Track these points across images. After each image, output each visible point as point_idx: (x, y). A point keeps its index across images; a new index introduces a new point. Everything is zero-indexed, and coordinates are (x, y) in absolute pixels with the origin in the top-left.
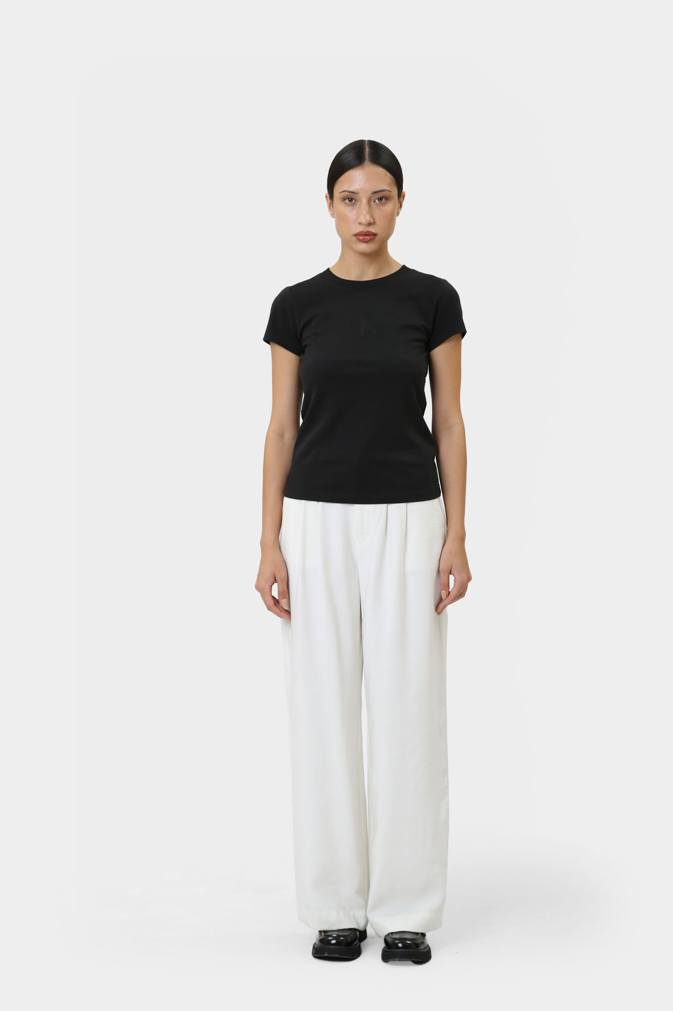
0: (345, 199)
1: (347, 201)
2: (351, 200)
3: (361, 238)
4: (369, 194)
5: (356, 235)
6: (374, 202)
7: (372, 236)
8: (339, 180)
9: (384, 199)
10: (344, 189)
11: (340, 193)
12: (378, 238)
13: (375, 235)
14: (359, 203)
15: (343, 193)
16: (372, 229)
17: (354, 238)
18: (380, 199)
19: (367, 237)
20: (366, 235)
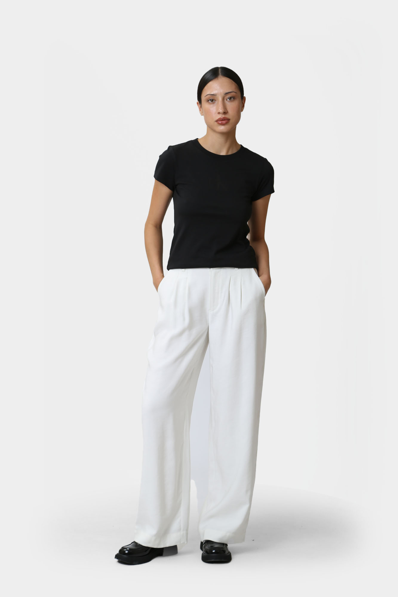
0: (208, 101)
1: (210, 101)
2: (212, 100)
3: (220, 122)
4: (223, 95)
5: (217, 121)
6: (227, 100)
7: (227, 121)
8: (204, 89)
9: (232, 98)
10: (208, 93)
11: (205, 97)
12: (231, 121)
13: (229, 120)
14: (217, 101)
15: (207, 96)
16: (227, 116)
17: (216, 123)
18: (230, 98)
19: (224, 122)
20: (222, 120)
